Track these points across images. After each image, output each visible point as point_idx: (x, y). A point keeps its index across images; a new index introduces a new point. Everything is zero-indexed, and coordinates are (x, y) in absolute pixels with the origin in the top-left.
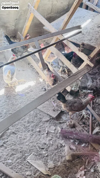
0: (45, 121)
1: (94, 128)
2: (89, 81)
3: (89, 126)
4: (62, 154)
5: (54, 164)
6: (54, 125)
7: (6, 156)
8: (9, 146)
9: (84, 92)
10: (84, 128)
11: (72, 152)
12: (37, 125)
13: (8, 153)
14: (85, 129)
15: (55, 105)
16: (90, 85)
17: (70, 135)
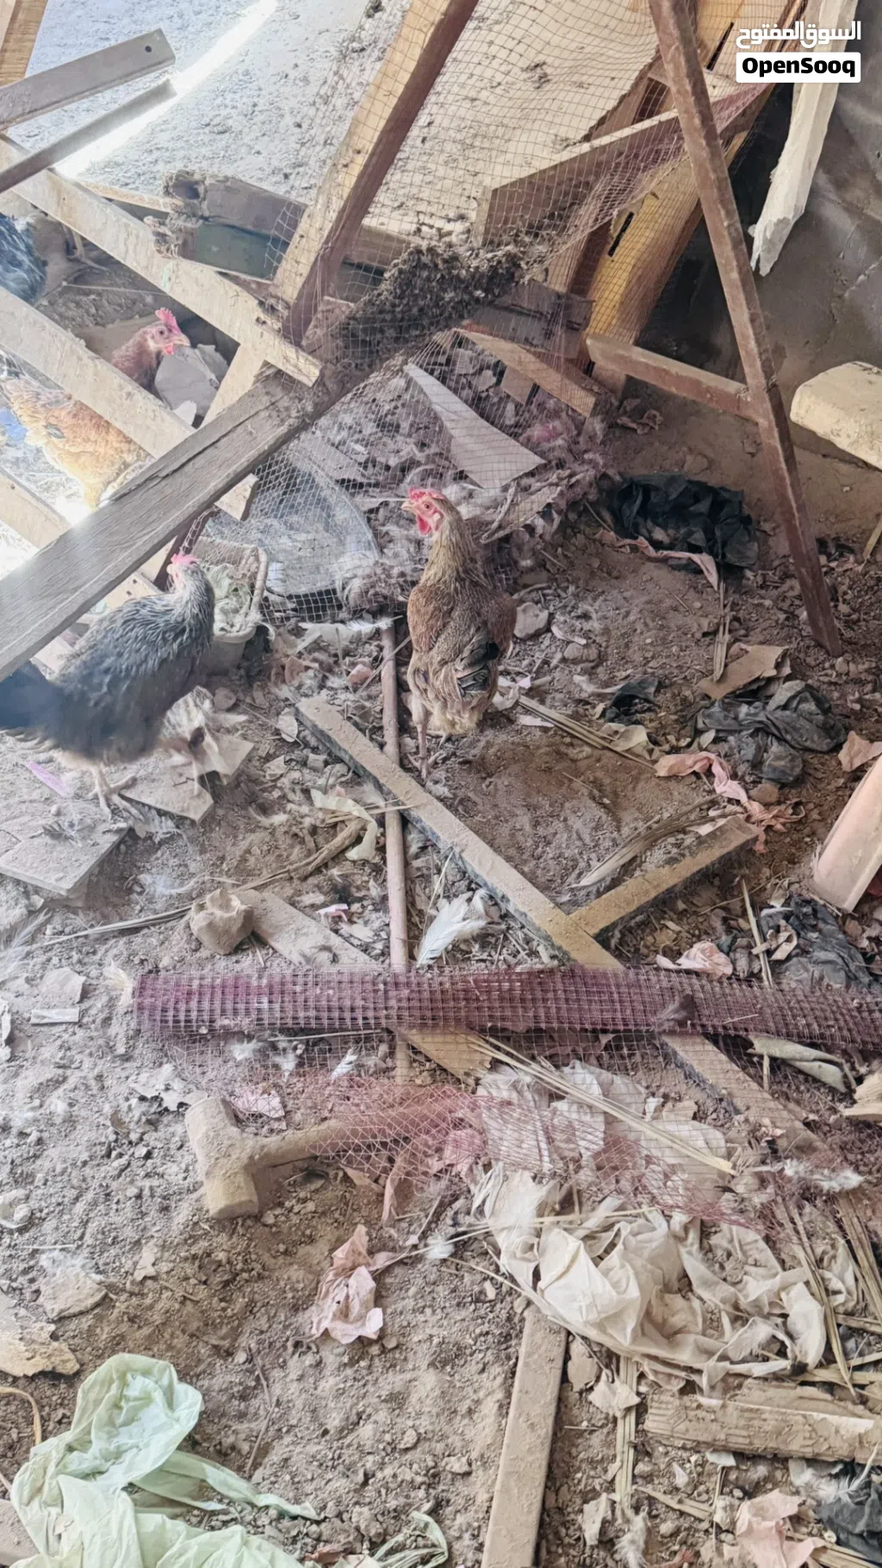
1: (430, 910)
2: (350, 540)
3: (382, 904)
4: (161, 1176)
5: (99, 1278)
6: (76, 956)
9: (315, 642)
14: (347, 939)
15: (64, 785)
16: (360, 572)
17: (218, 1012)
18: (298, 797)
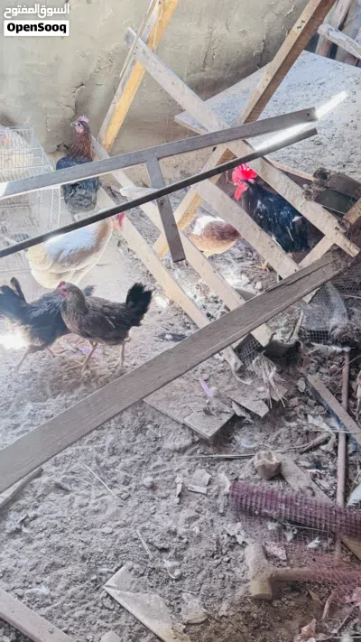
0: (175, 451)
1: (355, 482)
2: (336, 312)
3: (334, 473)
4: (233, 572)
5: (205, 610)
6: (208, 465)
7: (31, 570)
8: (43, 535)
9: (316, 351)
10: (318, 481)
11: (271, 569)
12: (144, 462)
13: (37, 561)
14: (319, 486)
15: (211, 391)
16: (340, 326)
17: (264, 505)
18: (302, 416)
